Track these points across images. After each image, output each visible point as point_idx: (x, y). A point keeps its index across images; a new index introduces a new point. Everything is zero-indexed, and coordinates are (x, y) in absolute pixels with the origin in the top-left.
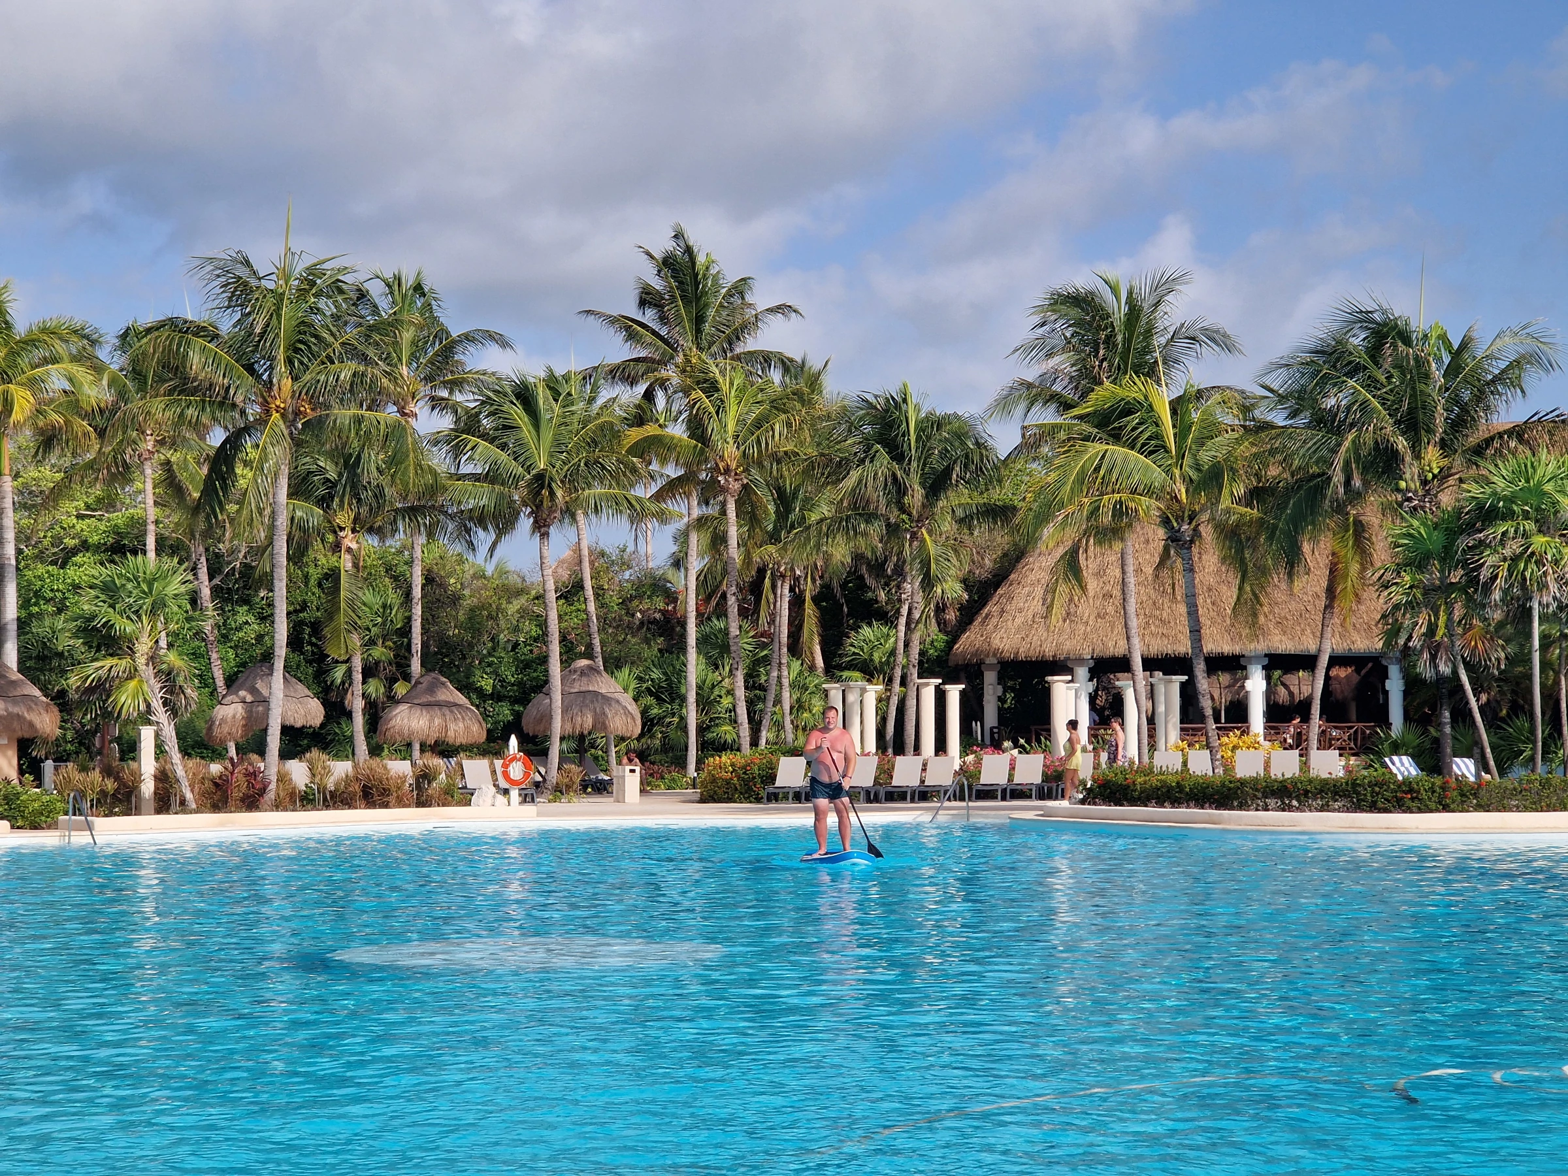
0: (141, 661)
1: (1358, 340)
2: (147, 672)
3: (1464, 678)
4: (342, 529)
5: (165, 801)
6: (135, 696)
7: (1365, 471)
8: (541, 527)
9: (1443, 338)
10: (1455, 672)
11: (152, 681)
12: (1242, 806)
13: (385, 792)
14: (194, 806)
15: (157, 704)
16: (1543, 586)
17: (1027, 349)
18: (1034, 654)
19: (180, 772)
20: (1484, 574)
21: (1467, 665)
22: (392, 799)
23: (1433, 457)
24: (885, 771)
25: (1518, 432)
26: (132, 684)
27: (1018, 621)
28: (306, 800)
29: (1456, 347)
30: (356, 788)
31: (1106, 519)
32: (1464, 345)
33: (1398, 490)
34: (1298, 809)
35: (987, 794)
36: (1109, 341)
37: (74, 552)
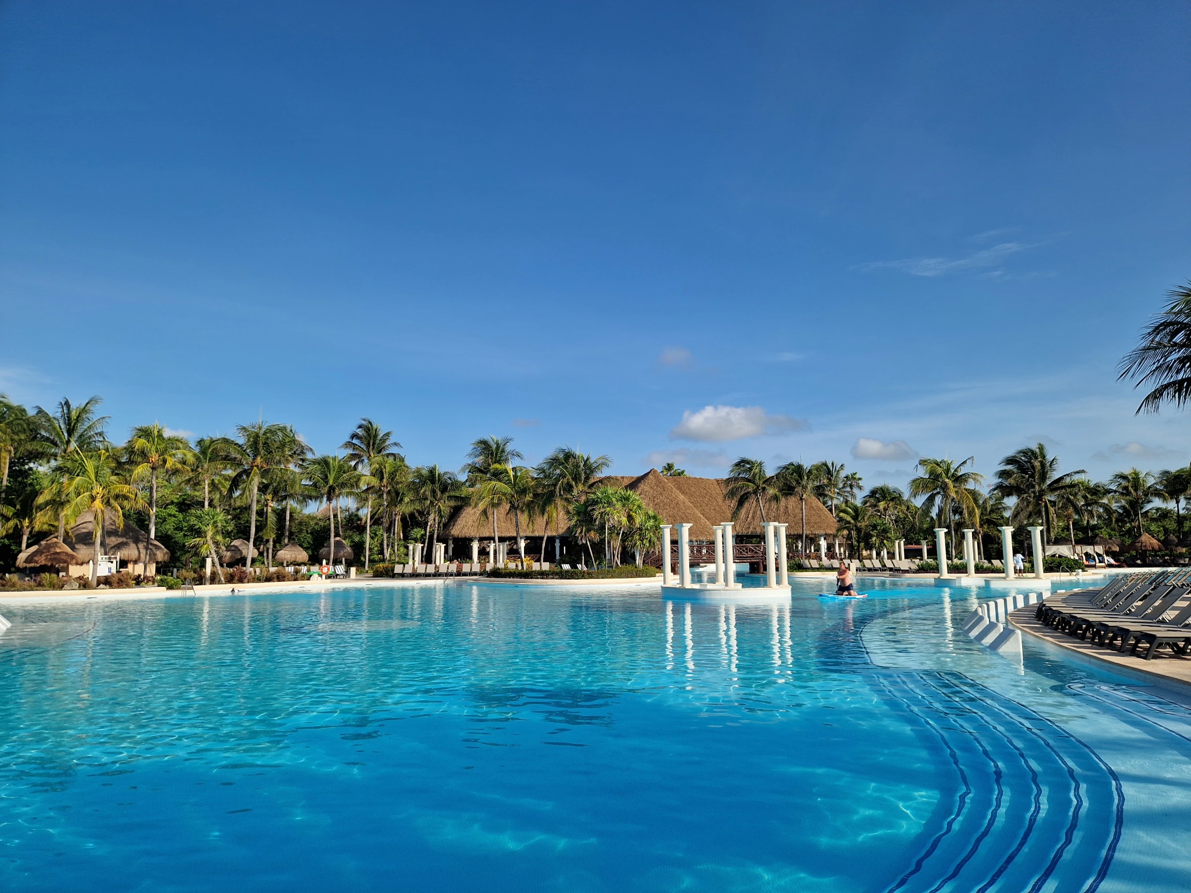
0: (208, 538)
1: (561, 456)
2: (210, 542)
3: (589, 544)
4: (268, 500)
5: (214, 579)
6: (206, 549)
7: (564, 490)
8: (329, 499)
9: (582, 457)
10: (586, 542)
11: (212, 545)
12: (532, 578)
13: (284, 577)
14: (224, 582)
15: (213, 552)
16: (609, 520)
17: (470, 455)
18: (463, 536)
19: (220, 572)
20: (594, 517)
21: (589, 540)
22: (286, 579)
23: (581, 487)
25: (601, 481)
26: (205, 546)
27: (459, 527)
28: (258, 580)
29: (585, 459)
30: (275, 575)
31: (496, 501)
32: (588, 459)
33: (572, 495)
34: (546, 579)
35: (465, 574)
36: (492, 454)
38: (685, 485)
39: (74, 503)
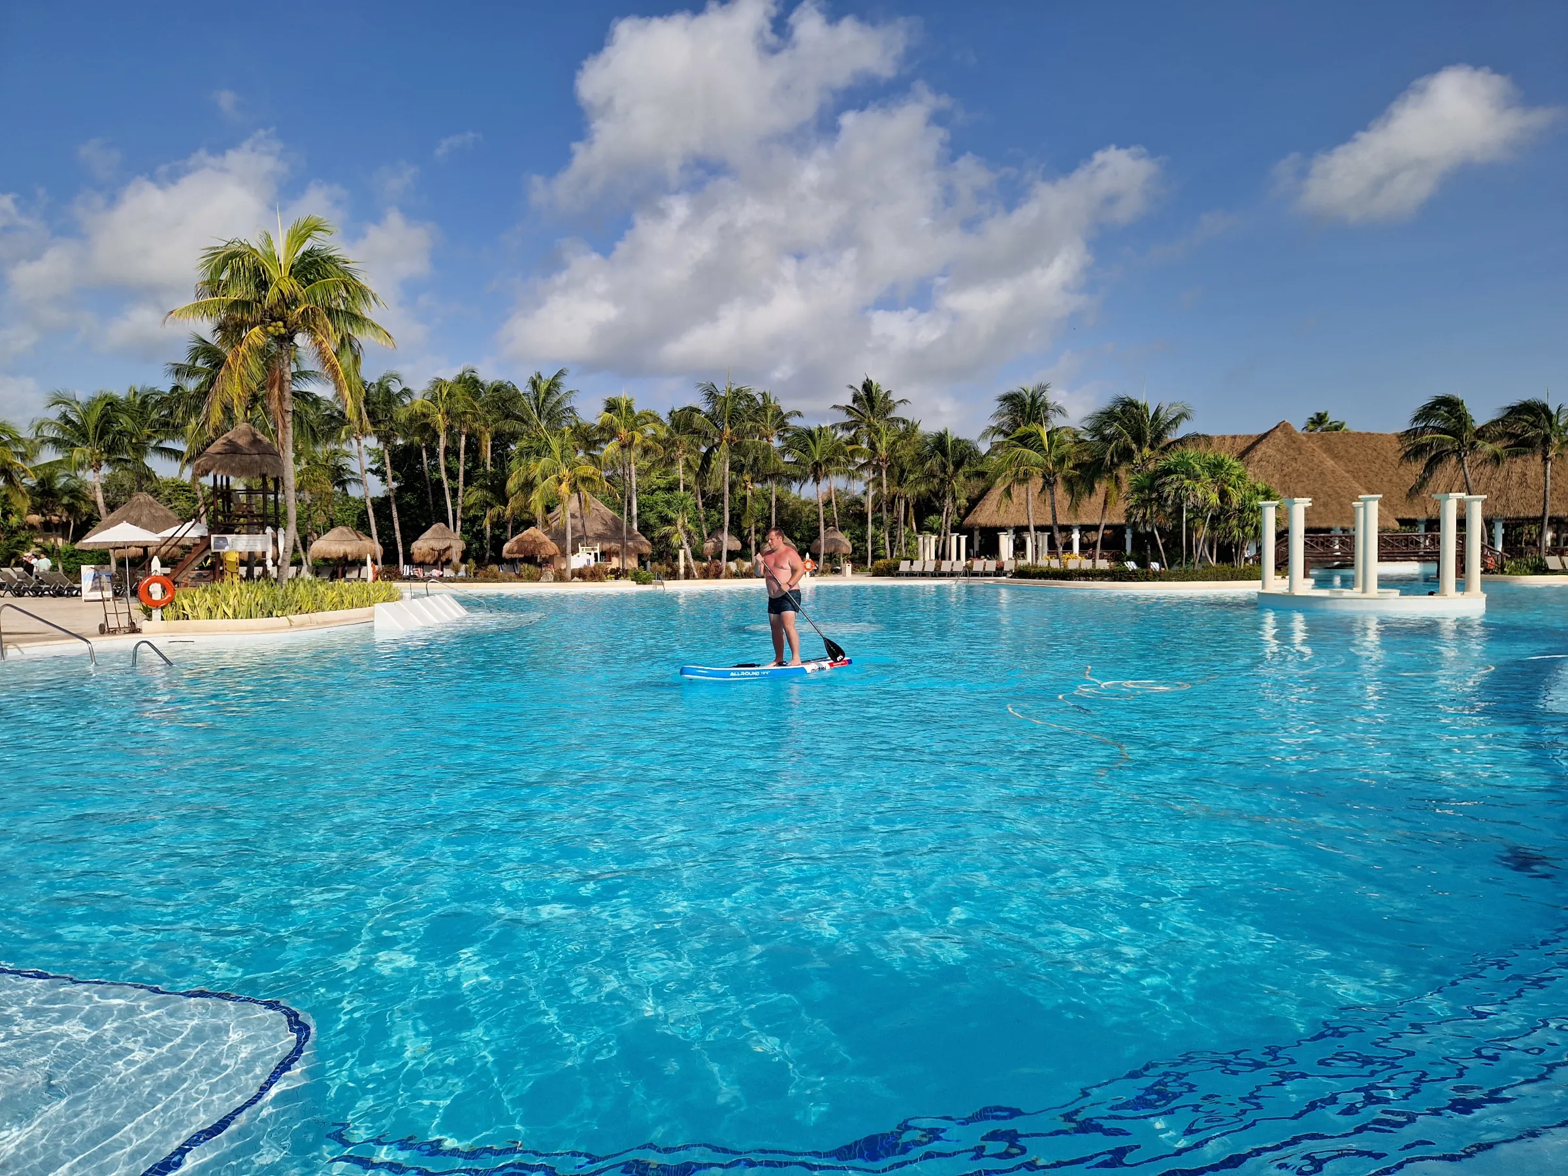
0: (679, 527)
1: (1118, 408)
2: (681, 531)
3: (1156, 533)
4: (747, 482)
5: (688, 575)
6: (677, 539)
7: (1119, 456)
8: (817, 480)
9: (1150, 407)
10: (1153, 531)
11: (683, 534)
12: (1071, 579)
14: (698, 577)
15: (685, 542)
16: (1188, 498)
17: (994, 416)
18: (993, 525)
19: (693, 566)
20: (1165, 494)
21: (1157, 528)
23: (1146, 451)
24: (938, 566)
25: (1179, 441)
26: (676, 535)
27: (987, 513)
28: (735, 575)
29: (1155, 411)
31: (1021, 476)
32: (1158, 410)
33: (1133, 464)
35: (976, 574)
36: (1024, 410)
37: (655, 490)
38: (1340, 446)
39: (541, 487)
